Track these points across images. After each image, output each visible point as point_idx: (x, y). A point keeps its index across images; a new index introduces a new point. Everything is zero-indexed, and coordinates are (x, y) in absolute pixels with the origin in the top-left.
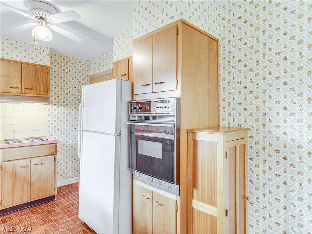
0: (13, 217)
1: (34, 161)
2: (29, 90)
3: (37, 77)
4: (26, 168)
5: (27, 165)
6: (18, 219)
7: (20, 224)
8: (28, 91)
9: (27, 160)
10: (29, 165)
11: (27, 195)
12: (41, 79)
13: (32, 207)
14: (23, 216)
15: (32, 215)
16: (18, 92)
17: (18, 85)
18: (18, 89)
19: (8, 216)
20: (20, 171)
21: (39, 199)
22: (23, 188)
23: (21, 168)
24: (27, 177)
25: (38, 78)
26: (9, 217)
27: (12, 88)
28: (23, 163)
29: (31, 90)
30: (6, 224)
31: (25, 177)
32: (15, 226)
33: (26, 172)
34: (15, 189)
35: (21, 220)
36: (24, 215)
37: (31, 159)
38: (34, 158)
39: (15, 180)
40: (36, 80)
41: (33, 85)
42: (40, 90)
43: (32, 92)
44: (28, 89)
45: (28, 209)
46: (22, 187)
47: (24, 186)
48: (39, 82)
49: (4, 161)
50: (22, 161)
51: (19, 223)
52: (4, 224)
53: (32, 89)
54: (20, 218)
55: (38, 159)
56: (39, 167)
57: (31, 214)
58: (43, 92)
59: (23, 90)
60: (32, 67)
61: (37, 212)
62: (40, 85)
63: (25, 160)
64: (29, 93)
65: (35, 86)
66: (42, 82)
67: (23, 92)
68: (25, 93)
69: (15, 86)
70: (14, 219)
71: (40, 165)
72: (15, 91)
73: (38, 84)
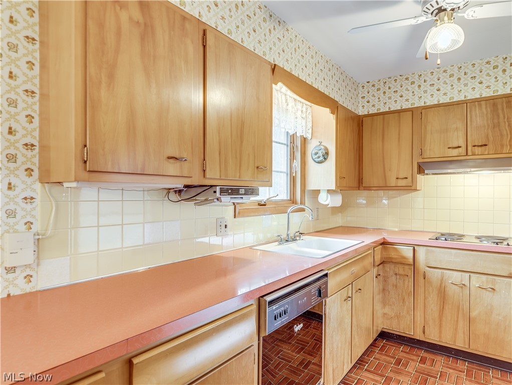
0: (438, 362)
1: (476, 281)
2: (480, 148)
3: (496, 121)
4: (462, 287)
5: (463, 283)
6: (441, 370)
7: (437, 380)
8: (478, 150)
9: (463, 274)
10: (467, 284)
11: (464, 338)
12: (505, 122)
13: (475, 364)
14: (451, 371)
15: (465, 377)
16: (460, 154)
17: (462, 142)
18: (460, 148)
19: (432, 356)
20: (452, 290)
21: (486, 356)
22: (457, 321)
23: (454, 285)
24: (463, 305)
25: (499, 123)
26: (433, 358)
27: (450, 149)
28: (456, 277)
29: (483, 148)
30: (423, 365)
31: (461, 303)
32: (429, 378)
33: (463, 296)
34: (444, 319)
35: (444, 374)
36: (454, 369)
37: (471, 274)
38: (478, 275)
39: (444, 302)
40: (494, 128)
41: (488, 138)
42: (502, 146)
43: (486, 150)
44: (478, 146)
45: (467, 364)
46: (456, 319)
47: (458, 318)
48: (500, 130)
49: (428, 267)
50: (455, 273)
51: (438, 376)
52: (420, 365)
53: (486, 145)
54: (445, 370)
55: (484, 277)
56: (487, 295)
57: (463, 375)
58: (509, 146)
59: (470, 148)
60: (486, 104)
61: (475, 378)
62: (502, 135)
63: (460, 273)
64: (480, 154)
65: (491, 138)
66: (507, 128)
67: (470, 153)
68: (474, 154)
69: (456, 145)
70: (437, 366)
71: (489, 291)
72: (455, 152)
73: (499, 134)
